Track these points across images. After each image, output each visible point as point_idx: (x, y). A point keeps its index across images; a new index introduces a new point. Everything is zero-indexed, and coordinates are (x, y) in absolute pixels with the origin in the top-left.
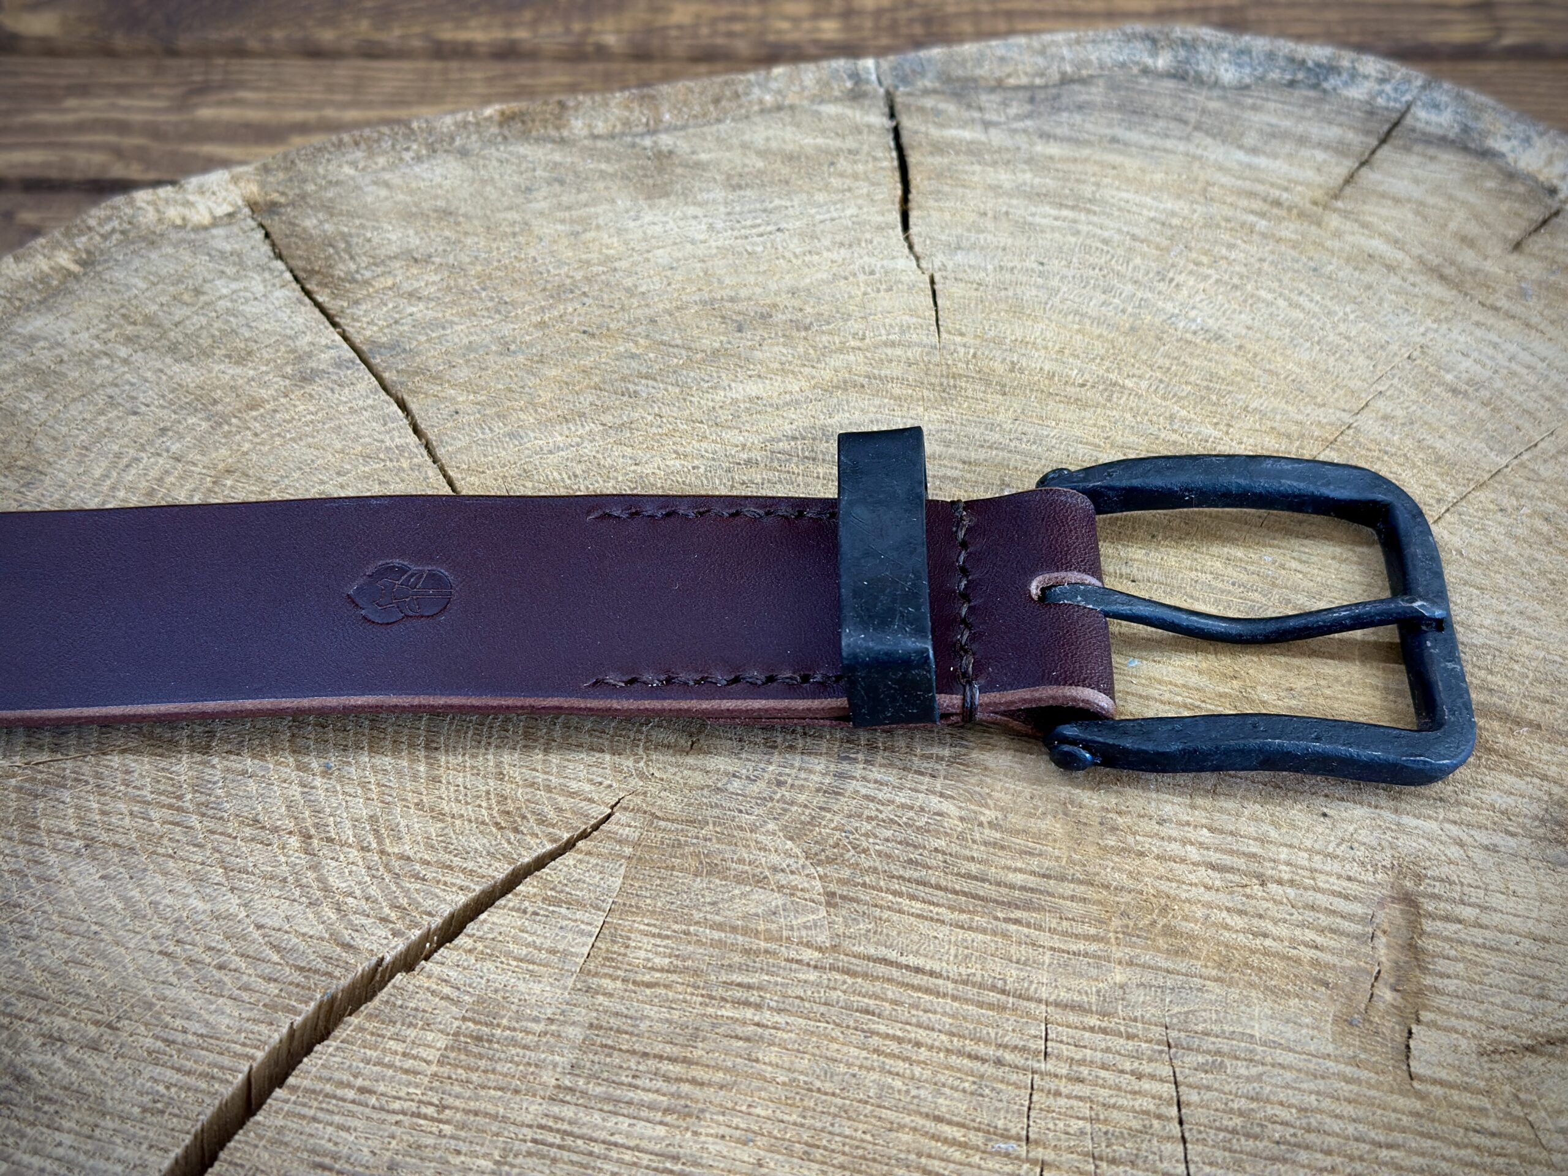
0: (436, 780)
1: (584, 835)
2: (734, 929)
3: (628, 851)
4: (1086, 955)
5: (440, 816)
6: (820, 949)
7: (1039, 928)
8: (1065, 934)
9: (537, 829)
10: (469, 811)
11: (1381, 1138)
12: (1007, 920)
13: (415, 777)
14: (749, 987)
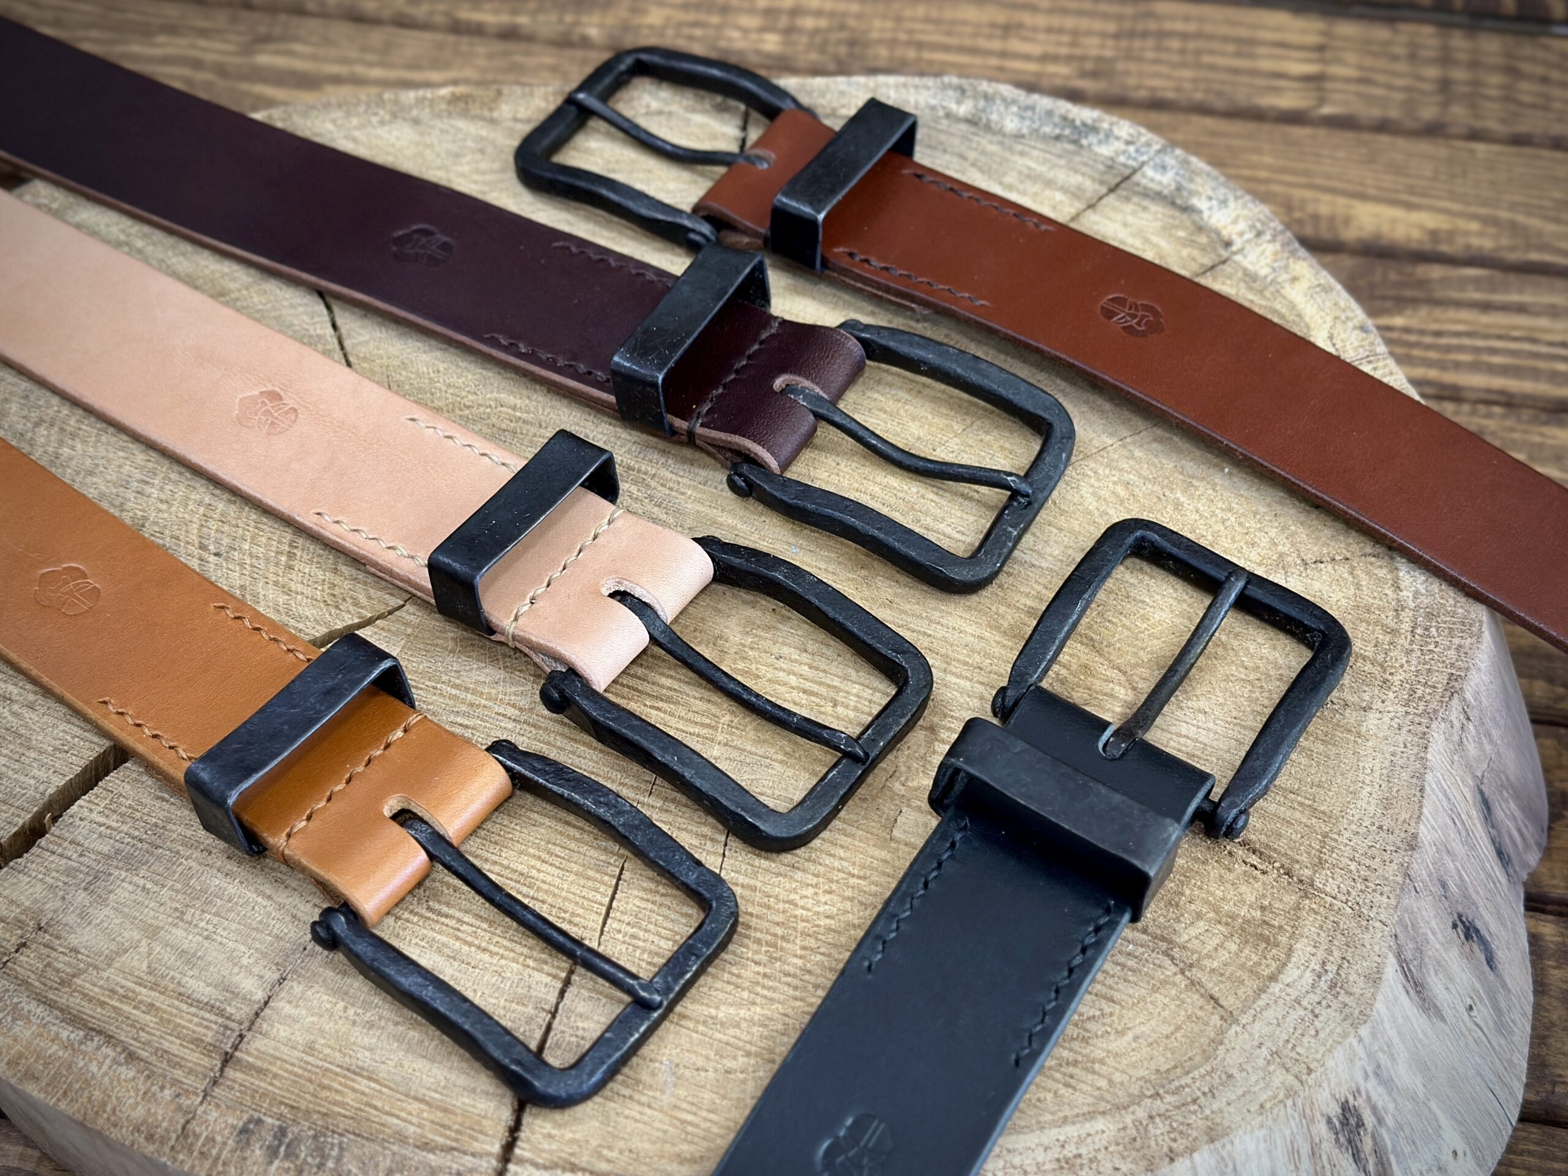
0: (291, 568)
1: (381, 617)
2: (467, 689)
3: (409, 631)
4: (698, 736)
5: (288, 592)
6: (520, 709)
7: (672, 715)
8: (689, 720)
9: (351, 608)
10: (308, 591)
11: (856, 872)
12: (652, 707)
13: (277, 564)
14: (467, 727)
